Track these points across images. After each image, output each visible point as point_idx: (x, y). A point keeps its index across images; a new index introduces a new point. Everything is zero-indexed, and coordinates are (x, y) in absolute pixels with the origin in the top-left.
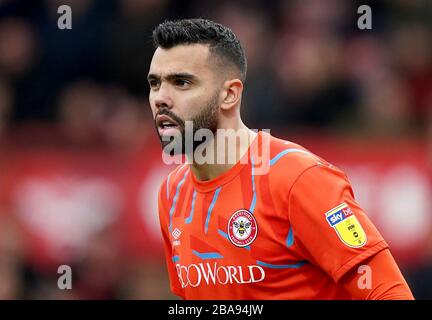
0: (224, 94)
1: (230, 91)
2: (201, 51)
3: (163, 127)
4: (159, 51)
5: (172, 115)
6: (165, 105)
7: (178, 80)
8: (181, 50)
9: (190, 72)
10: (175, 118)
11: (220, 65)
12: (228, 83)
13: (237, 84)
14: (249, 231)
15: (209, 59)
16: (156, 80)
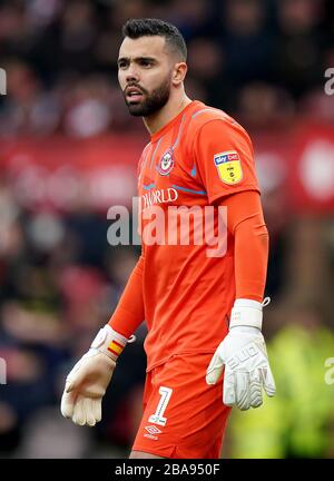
0: (175, 73)
1: (178, 71)
2: (159, 41)
3: (130, 95)
4: (127, 41)
5: (139, 87)
6: (134, 79)
7: (144, 62)
8: (145, 40)
9: (152, 56)
10: (142, 89)
11: (173, 52)
12: (177, 65)
13: (183, 66)
14: (169, 163)
15: (165, 47)
16: (126, 62)
